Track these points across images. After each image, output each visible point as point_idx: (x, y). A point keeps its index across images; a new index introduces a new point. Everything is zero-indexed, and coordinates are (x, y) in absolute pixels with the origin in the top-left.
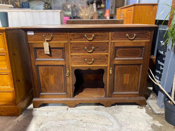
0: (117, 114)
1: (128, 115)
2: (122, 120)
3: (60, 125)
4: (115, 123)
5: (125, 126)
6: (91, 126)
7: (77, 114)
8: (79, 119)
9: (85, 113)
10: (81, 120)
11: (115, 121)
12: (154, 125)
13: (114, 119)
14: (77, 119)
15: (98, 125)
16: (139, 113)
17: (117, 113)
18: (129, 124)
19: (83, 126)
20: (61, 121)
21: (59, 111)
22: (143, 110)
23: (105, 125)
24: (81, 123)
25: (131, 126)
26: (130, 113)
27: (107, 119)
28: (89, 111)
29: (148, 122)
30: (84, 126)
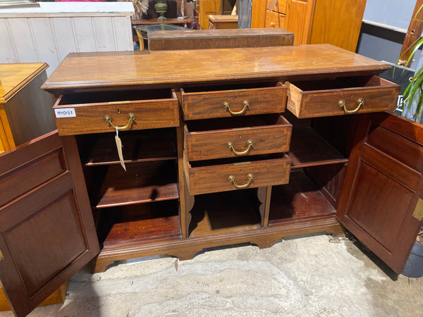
0: (292, 264)
1: (313, 263)
2: (304, 279)
3: (173, 311)
4: (291, 287)
5: (314, 291)
6: (242, 303)
7: (203, 275)
8: (212, 289)
9: (221, 271)
10: (218, 292)
11: (291, 282)
12: (369, 279)
13: (286, 278)
14: (206, 289)
15: (257, 299)
16: (334, 256)
17: (290, 262)
18: (321, 286)
19: (225, 305)
20: (172, 302)
21: (159, 274)
22: (340, 244)
23: (272, 296)
24: (219, 299)
25: (325, 290)
26: (316, 256)
27: (273, 281)
28: (227, 265)
29: (356, 275)
30: (228, 305)
